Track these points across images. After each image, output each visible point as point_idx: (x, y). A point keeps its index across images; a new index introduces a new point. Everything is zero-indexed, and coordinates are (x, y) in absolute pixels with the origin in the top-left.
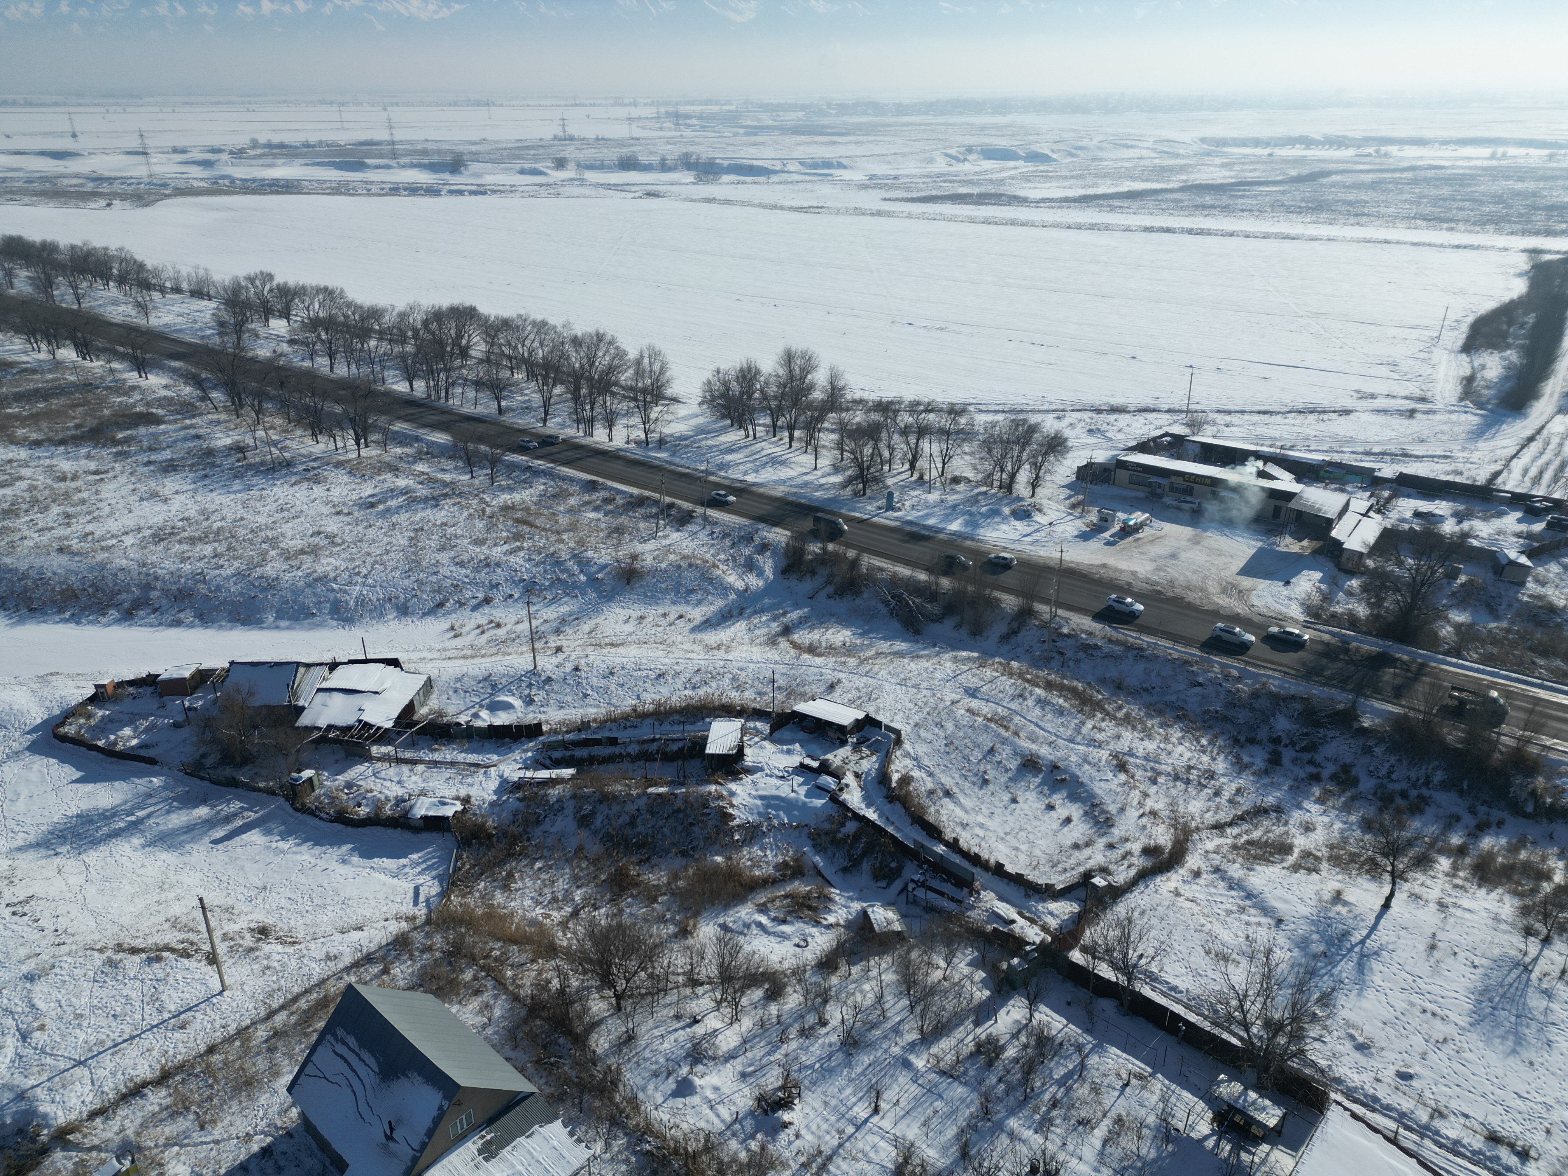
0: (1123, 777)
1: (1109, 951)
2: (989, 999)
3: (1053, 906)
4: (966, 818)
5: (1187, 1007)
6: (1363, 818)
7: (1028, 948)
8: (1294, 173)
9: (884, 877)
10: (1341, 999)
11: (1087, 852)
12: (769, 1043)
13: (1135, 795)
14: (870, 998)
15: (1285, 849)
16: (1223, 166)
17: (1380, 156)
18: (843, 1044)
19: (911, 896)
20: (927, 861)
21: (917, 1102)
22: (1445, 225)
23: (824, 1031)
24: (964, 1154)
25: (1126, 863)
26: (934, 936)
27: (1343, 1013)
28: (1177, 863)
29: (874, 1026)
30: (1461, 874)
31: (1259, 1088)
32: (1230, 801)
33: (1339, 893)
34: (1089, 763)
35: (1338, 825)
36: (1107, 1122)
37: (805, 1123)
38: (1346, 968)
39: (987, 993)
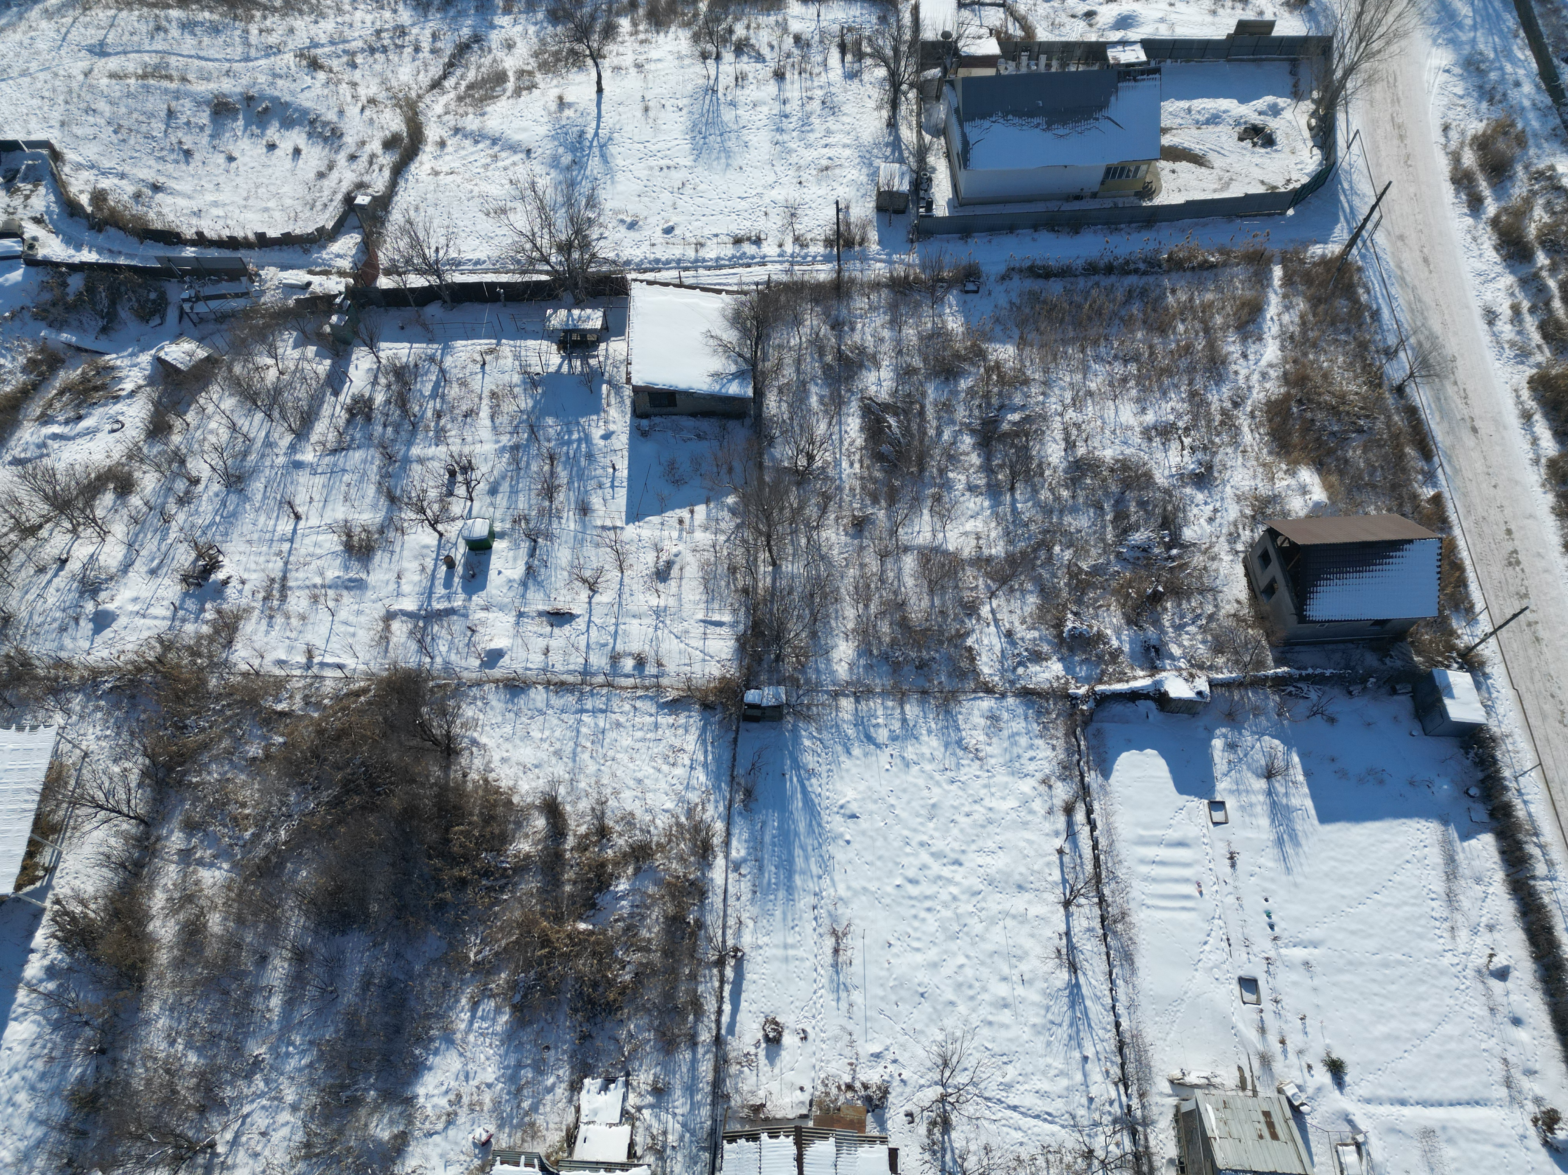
0: (321, 76)
1: (408, 261)
2: (333, 366)
3: (336, 247)
4: (194, 205)
5: (496, 271)
6: (548, 11)
7: (338, 300)
9: (152, 314)
10: (602, 194)
11: (334, 175)
12: (156, 531)
13: (344, 88)
14: (224, 434)
15: (500, 78)
18: (228, 486)
19: (194, 317)
20: (185, 273)
21: (328, 488)
23: (201, 487)
24: (393, 499)
25: (376, 167)
26: (243, 341)
27: (608, 206)
28: (420, 142)
29: (245, 454)
30: (641, 28)
31: (579, 304)
32: (433, 51)
33: (561, 98)
34: (281, 77)
35: (532, 29)
36: (486, 402)
37: (241, 568)
38: (594, 165)
39: (328, 362)
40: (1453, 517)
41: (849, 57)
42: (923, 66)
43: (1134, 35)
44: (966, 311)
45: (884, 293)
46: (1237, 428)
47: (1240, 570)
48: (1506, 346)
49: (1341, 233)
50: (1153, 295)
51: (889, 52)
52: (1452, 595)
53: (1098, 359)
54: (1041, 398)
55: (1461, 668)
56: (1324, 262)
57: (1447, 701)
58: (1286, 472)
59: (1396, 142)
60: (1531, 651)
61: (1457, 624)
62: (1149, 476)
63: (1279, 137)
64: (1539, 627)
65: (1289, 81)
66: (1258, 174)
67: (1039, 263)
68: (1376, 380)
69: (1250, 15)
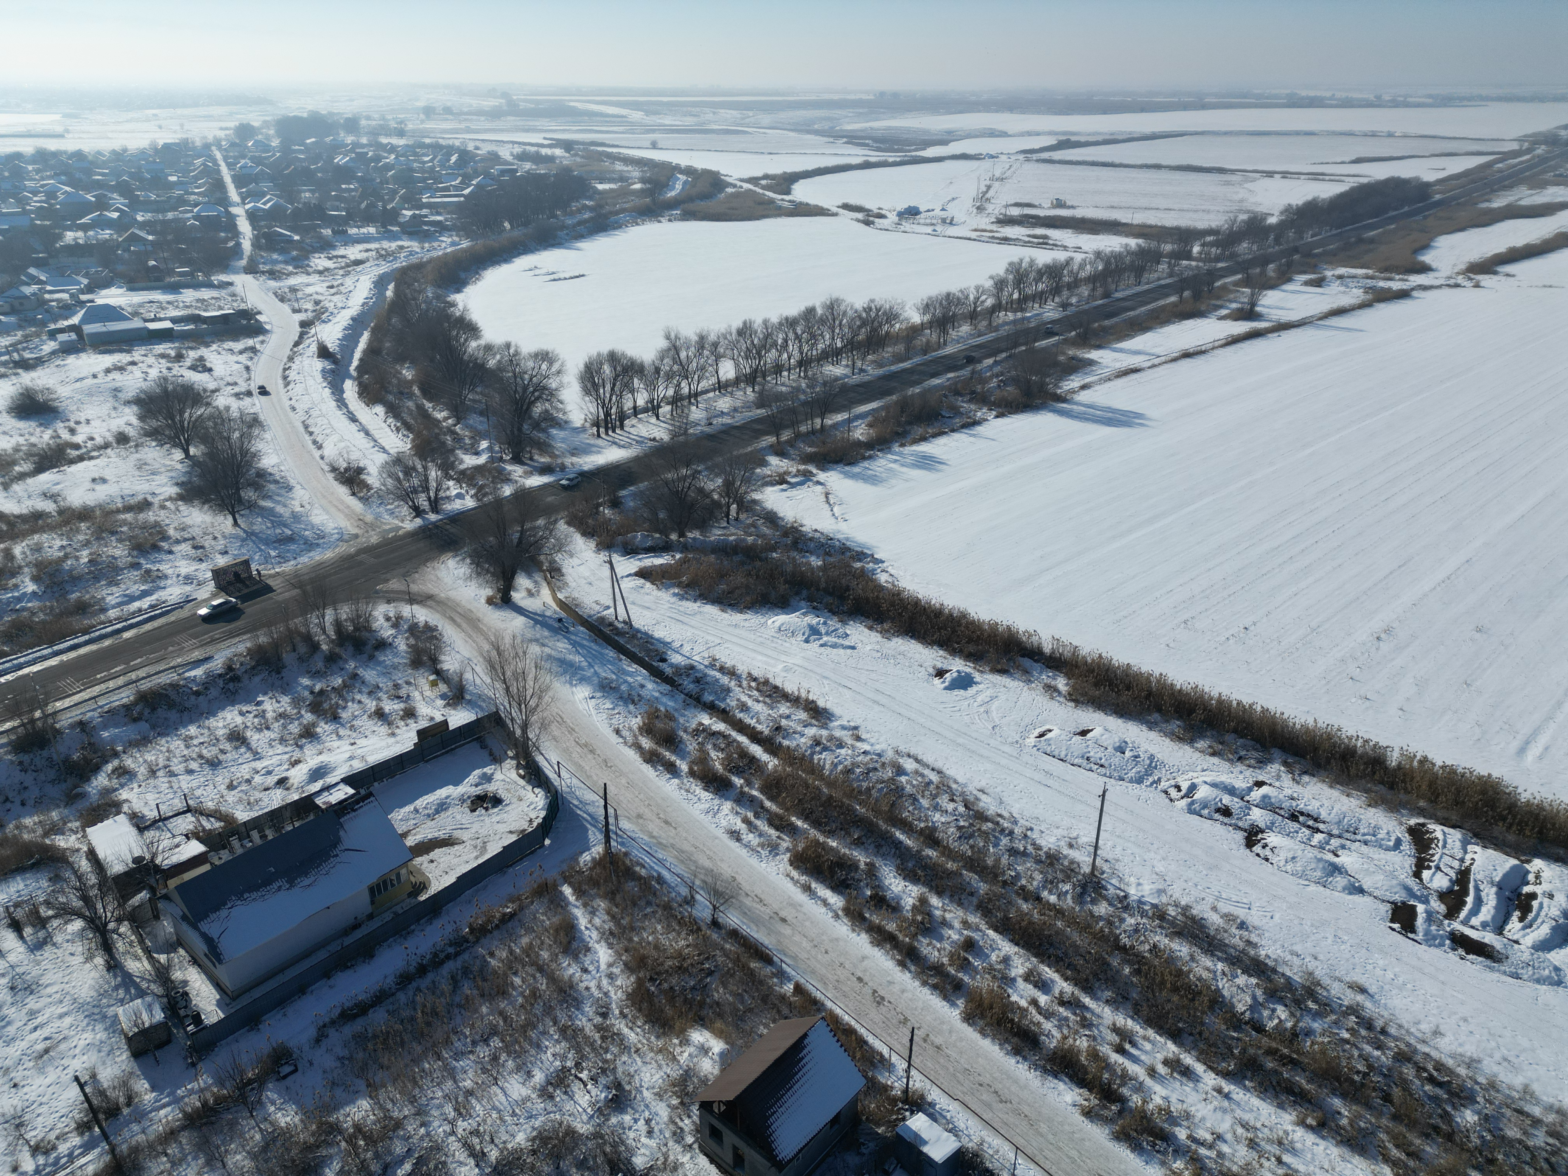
40: (819, 995)
41: (28, 931)
42: (124, 897)
43: (331, 779)
44: (292, 1097)
45: (184, 1138)
46: (618, 1034)
47: (703, 1161)
48: (759, 849)
49: (595, 837)
50: (476, 968)
51: (77, 903)
52: (863, 1056)
53: (459, 1055)
54: (422, 1131)
55: (912, 1113)
56: (597, 863)
57: (925, 1149)
58: (681, 1045)
59: (590, 756)
60: (942, 1061)
61: (884, 1078)
62: (571, 1132)
63: (502, 794)
64: (932, 1037)
65: (485, 754)
66: (502, 828)
67: (348, 1004)
68: (693, 926)
69: (424, 724)
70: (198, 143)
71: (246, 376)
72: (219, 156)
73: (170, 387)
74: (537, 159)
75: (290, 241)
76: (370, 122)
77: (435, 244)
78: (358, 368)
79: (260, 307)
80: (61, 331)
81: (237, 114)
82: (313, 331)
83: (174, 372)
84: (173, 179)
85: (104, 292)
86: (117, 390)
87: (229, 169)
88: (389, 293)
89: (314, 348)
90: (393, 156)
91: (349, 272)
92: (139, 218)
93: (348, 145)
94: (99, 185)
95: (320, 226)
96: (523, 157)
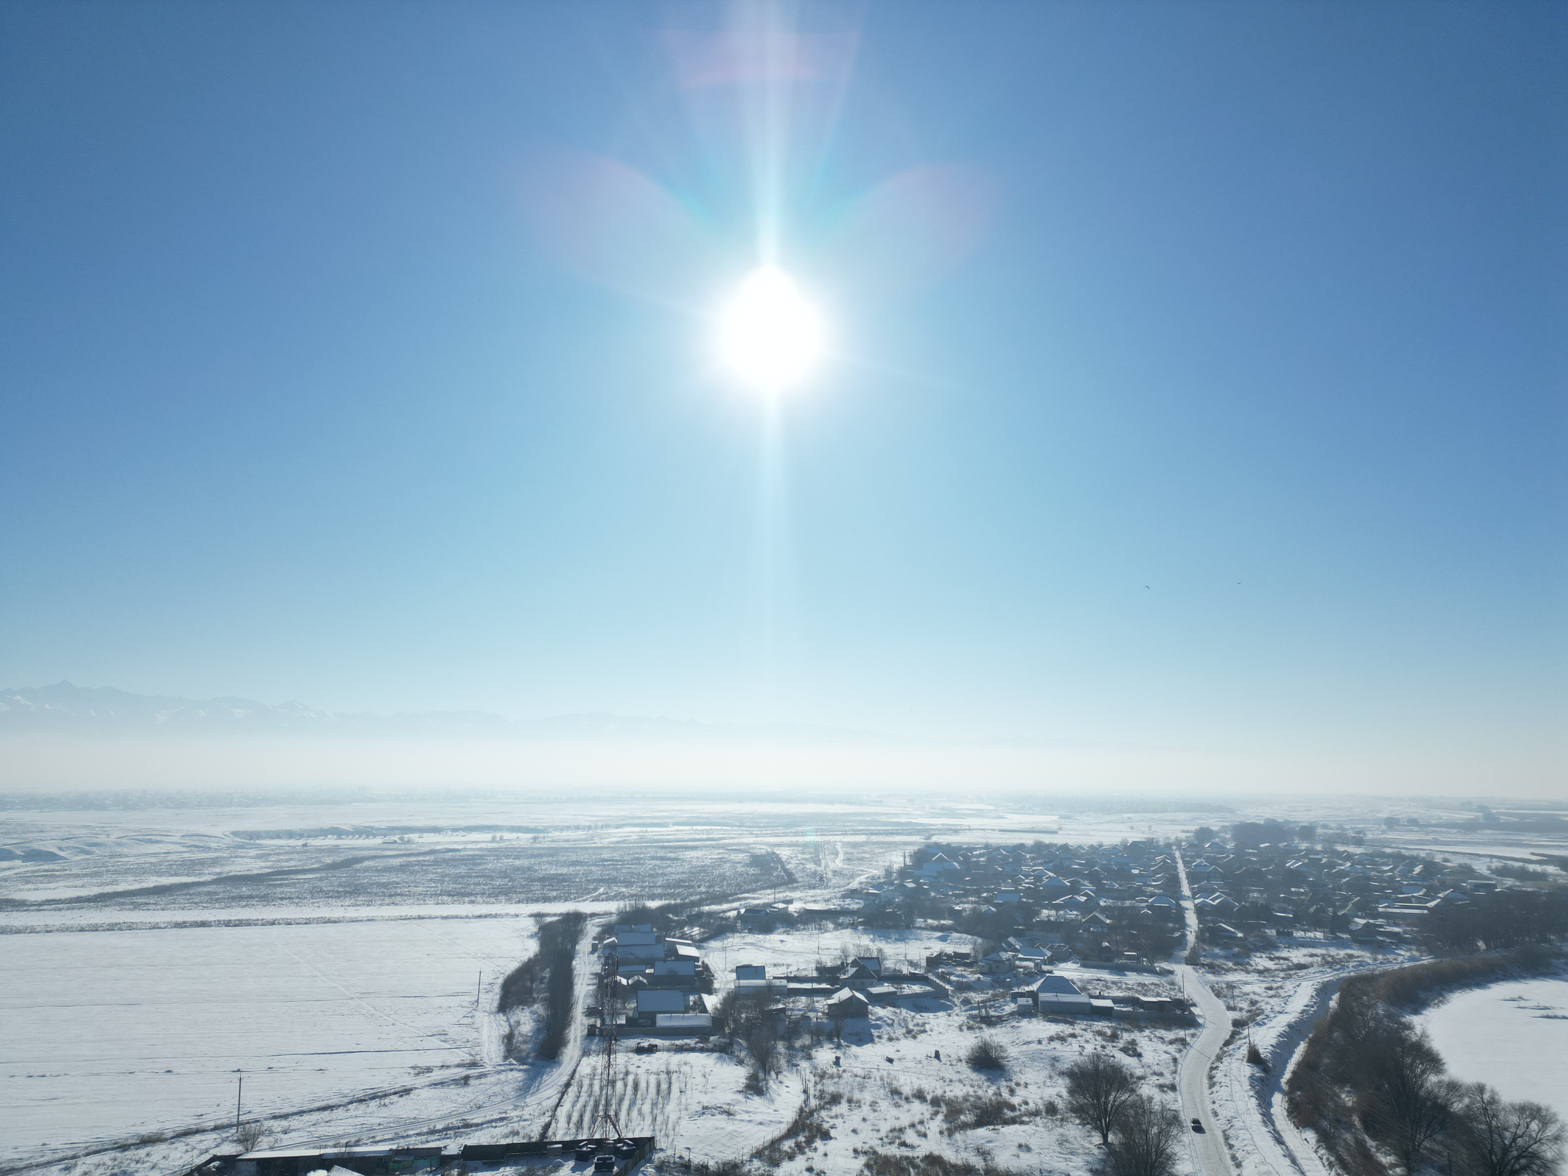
8: (329, 860)
16: (258, 857)
17: (404, 843)
22: (467, 899)
70: (1161, 843)
71: (1172, 1068)
72: (1177, 854)
73: (1102, 1066)
74: (1522, 875)
75: (1233, 937)
76: (1326, 831)
77: (1391, 957)
78: (1290, 1082)
79: (1196, 999)
80: (1022, 995)
81: (1198, 819)
82: (1245, 1032)
83: (1107, 1051)
84: (1136, 872)
85: (1062, 965)
86: (1055, 1059)
87: (1185, 866)
88: (1333, 1004)
89: (1244, 1051)
90: (1348, 864)
91: (1291, 976)
92: (1102, 903)
93: (1301, 851)
94: (1076, 873)
95: (1265, 926)
96: (1504, 872)
